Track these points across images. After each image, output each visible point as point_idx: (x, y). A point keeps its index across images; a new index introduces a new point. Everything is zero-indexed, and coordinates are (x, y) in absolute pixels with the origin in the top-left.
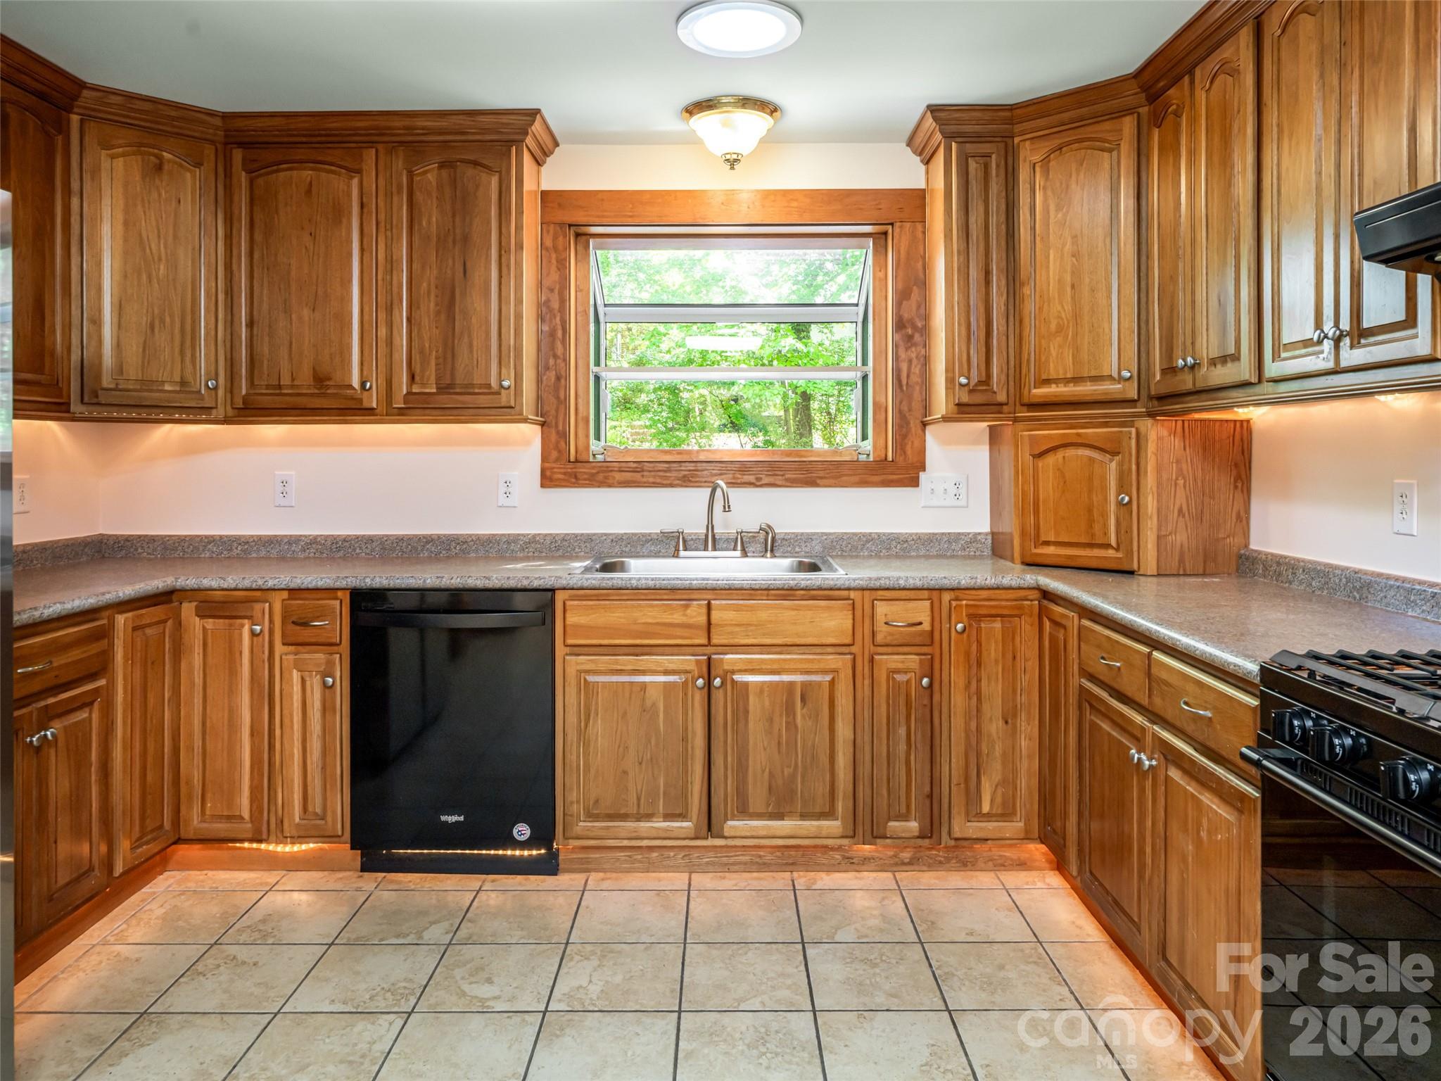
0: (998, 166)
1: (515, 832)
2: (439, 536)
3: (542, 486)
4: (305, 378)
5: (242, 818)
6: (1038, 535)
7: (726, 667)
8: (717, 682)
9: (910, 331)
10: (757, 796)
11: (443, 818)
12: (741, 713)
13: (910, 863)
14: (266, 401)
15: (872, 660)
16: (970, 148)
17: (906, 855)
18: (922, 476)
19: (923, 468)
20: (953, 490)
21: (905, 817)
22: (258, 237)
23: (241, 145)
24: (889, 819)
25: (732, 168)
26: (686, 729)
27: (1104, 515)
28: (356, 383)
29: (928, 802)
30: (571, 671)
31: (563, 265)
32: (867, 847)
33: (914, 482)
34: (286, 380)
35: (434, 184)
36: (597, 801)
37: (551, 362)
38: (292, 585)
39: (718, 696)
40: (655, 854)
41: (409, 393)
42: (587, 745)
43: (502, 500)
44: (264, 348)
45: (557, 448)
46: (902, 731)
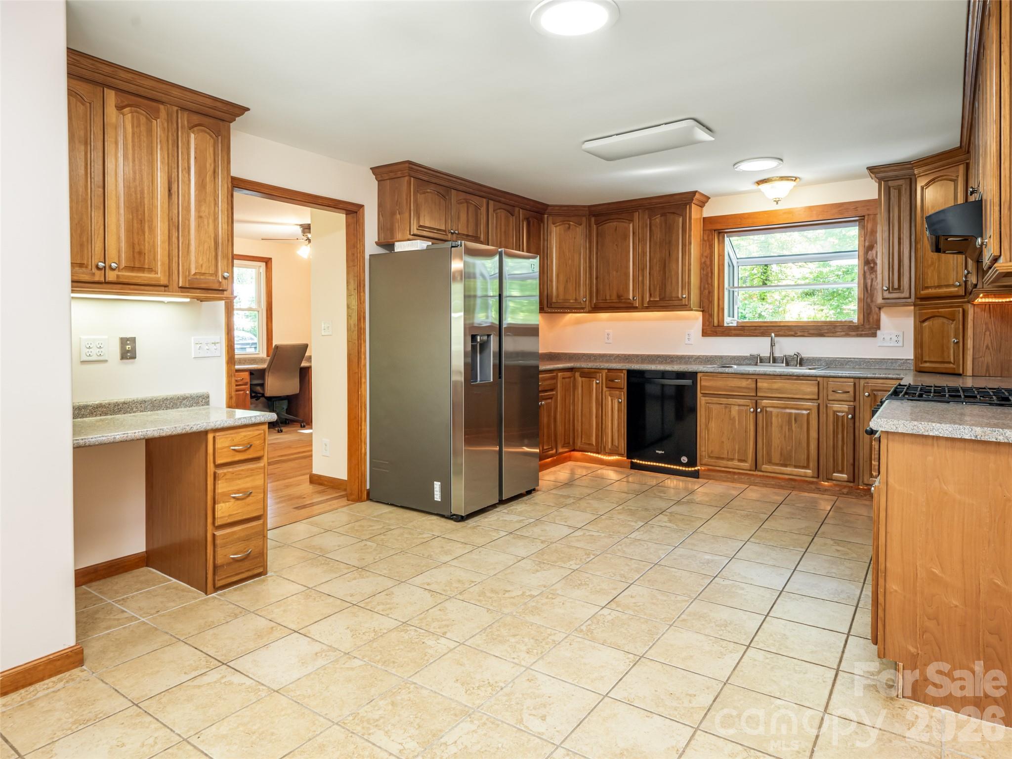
0: (906, 189)
1: (682, 459)
2: (663, 355)
3: (703, 336)
4: (614, 297)
5: (592, 444)
6: (922, 359)
7: (763, 405)
8: (759, 410)
9: (872, 265)
10: (776, 457)
11: (657, 451)
12: (769, 424)
13: (846, 494)
14: (602, 305)
15: (827, 406)
16: (891, 183)
17: (845, 491)
18: (879, 332)
19: (879, 328)
20: (895, 338)
21: (842, 472)
22: (599, 247)
23: (594, 216)
24: (834, 472)
25: (777, 203)
26: (746, 428)
27: (948, 348)
28: (631, 298)
29: (852, 468)
30: (703, 402)
31: (711, 247)
32: (826, 483)
33: (874, 335)
34: (608, 298)
35: (659, 222)
36: (712, 452)
37: (707, 286)
38: (609, 368)
39: (760, 416)
40: (736, 477)
41: (650, 301)
42: (708, 431)
43: (687, 342)
44: (601, 287)
45: (708, 321)
46: (840, 436)
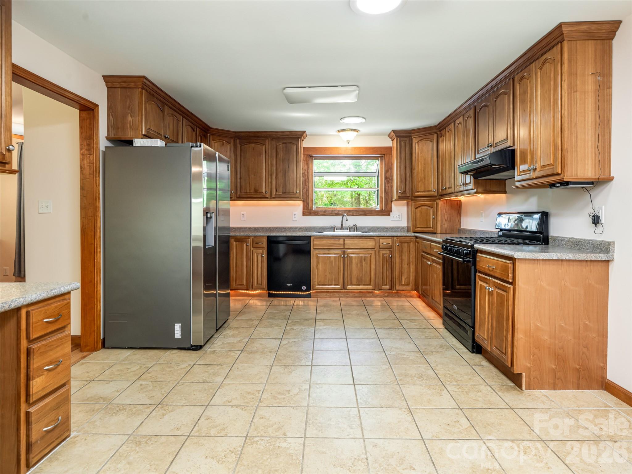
0: (408, 143)
1: (303, 288)
2: (279, 227)
3: (303, 215)
4: (253, 190)
5: (244, 285)
6: (416, 226)
7: (348, 253)
8: (346, 256)
9: (388, 180)
10: (354, 281)
11: (287, 285)
12: (350, 263)
13: (387, 296)
14: (245, 196)
15: (379, 252)
16: (402, 139)
17: (386, 295)
18: (391, 213)
19: (391, 212)
20: (398, 217)
21: (386, 285)
22: (242, 159)
23: (239, 138)
24: (382, 286)
25: (348, 143)
26: (339, 267)
27: (430, 221)
28: (264, 192)
29: (391, 282)
30: (315, 254)
31: (308, 164)
32: (378, 292)
33: (389, 215)
34: (248, 191)
35: (282, 147)
36: (320, 282)
37: (305, 187)
38: (255, 235)
39: (346, 259)
40: (332, 294)
41: (276, 194)
42: (318, 270)
43: (294, 219)
44: (243, 184)
45: (306, 207)
46: (385, 267)
